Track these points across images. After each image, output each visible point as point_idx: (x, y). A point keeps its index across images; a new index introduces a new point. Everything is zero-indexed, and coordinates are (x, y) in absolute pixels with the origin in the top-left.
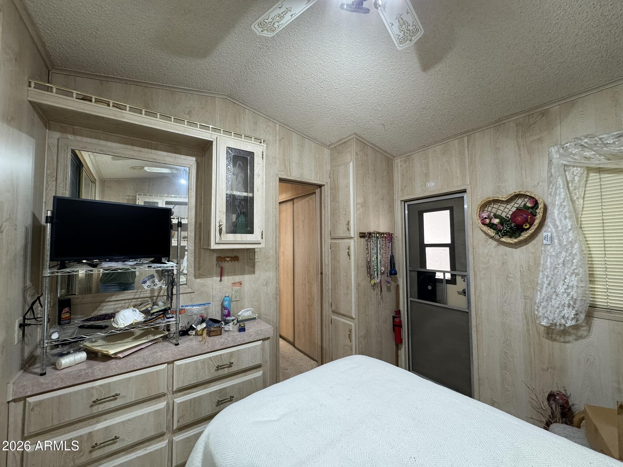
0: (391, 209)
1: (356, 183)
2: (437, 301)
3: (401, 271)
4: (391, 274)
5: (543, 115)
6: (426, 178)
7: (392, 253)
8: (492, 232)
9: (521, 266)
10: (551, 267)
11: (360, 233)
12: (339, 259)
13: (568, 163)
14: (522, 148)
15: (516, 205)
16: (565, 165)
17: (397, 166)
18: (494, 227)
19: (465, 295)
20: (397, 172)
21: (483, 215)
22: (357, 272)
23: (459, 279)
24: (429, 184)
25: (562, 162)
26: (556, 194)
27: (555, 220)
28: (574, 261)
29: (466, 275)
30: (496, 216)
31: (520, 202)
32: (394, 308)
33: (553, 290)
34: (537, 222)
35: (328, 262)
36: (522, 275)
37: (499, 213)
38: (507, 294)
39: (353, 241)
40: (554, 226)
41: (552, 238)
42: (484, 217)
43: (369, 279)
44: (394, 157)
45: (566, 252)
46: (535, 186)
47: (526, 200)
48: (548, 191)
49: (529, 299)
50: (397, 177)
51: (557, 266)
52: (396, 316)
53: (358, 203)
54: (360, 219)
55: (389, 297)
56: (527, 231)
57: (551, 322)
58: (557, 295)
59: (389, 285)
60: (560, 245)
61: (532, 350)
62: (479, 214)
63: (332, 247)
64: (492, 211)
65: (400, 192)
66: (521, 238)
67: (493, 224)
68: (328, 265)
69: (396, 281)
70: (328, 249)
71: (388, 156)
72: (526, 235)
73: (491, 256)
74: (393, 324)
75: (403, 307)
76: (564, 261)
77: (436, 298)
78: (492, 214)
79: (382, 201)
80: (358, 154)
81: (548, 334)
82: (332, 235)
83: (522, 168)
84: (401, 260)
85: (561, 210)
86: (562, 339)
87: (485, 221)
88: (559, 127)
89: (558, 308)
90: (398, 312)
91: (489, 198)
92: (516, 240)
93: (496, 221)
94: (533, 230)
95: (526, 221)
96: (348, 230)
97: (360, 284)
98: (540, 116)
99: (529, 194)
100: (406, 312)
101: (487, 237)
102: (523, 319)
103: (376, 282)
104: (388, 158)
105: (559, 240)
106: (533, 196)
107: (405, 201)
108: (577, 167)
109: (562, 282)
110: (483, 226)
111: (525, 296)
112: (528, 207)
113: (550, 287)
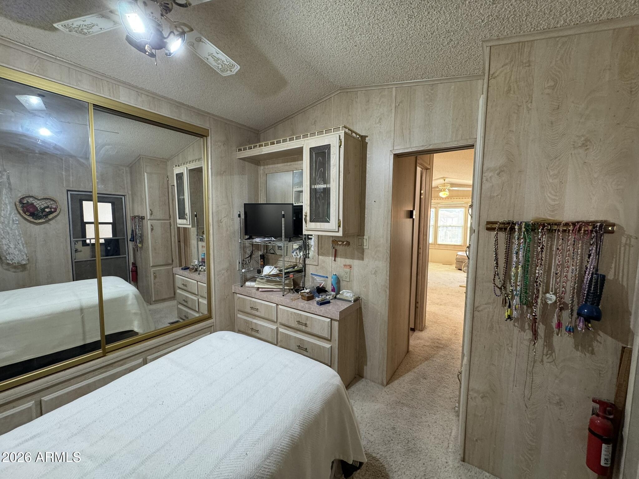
11: (488, 223)
80: (496, 74)
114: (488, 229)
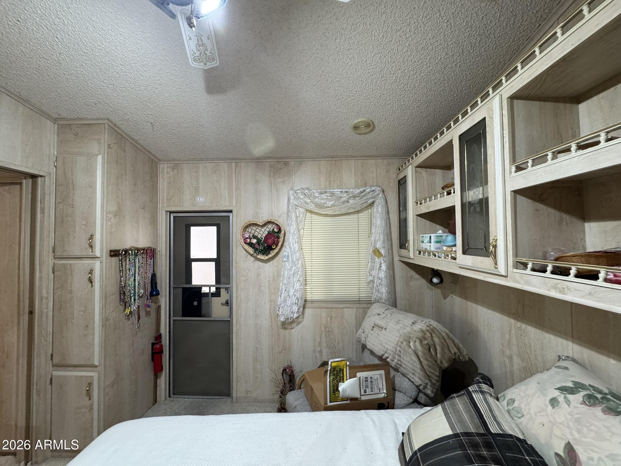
0: (154, 221)
1: (107, 184)
2: (203, 316)
3: (164, 289)
4: (151, 295)
5: (286, 165)
6: (196, 192)
7: (154, 271)
8: (251, 250)
9: (269, 277)
10: (287, 278)
11: (111, 251)
12: (71, 287)
13: (298, 205)
14: (272, 185)
15: (268, 229)
16: (296, 205)
17: (163, 172)
18: (252, 246)
19: (228, 306)
20: (162, 178)
21: (245, 235)
22: (104, 302)
23: (223, 291)
24: (198, 199)
25: (295, 202)
26: (291, 225)
27: (290, 244)
28: (299, 273)
29: (229, 288)
30: (255, 237)
31: (270, 227)
32: (153, 334)
33: (288, 294)
34: (280, 244)
35: (48, 293)
36: (269, 284)
37: (256, 234)
38: (259, 300)
39: (99, 262)
40: (289, 248)
41: (288, 256)
42: (246, 237)
43: (122, 308)
44: (160, 161)
45: (295, 267)
46: (279, 216)
47: (274, 226)
48: (287, 222)
49: (273, 302)
50: (163, 184)
51: (290, 276)
52: (155, 342)
53: (109, 212)
54: (111, 233)
55: (147, 322)
56: (274, 250)
57: (286, 317)
58: (289, 297)
59: (148, 309)
60: (292, 261)
61: (273, 339)
62: (243, 234)
63: (55, 269)
64: (252, 232)
65: (165, 201)
66: (270, 256)
67: (252, 243)
68: (47, 298)
69: (157, 302)
70: (48, 274)
71: (152, 157)
72: (274, 254)
73: (249, 270)
74: (152, 352)
75: (164, 330)
76: (294, 273)
77: (201, 313)
78: (251, 235)
79: (143, 210)
80: (111, 146)
81: (283, 325)
82: (58, 254)
83: (272, 201)
84: (164, 278)
85: (293, 237)
86: (290, 327)
87: (247, 241)
88: (293, 176)
89: (290, 306)
90: (159, 337)
91: (250, 222)
92: (267, 257)
93: (254, 241)
94: (278, 250)
95: (274, 243)
96: (91, 247)
97: (108, 318)
98: (284, 165)
99: (276, 222)
100: (168, 334)
101: (247, 254)
102: (269, 318)
103: (132, 310)
104: (152, 159)
105: (292, 258)
106: (278, 224)
107: (171, 212)
108: (302, 208)
109: (292, 288)
110: (245, 244)
111: (271, 300)
112: (275, 231)
113: (286, 292)
114: (111, 256)
